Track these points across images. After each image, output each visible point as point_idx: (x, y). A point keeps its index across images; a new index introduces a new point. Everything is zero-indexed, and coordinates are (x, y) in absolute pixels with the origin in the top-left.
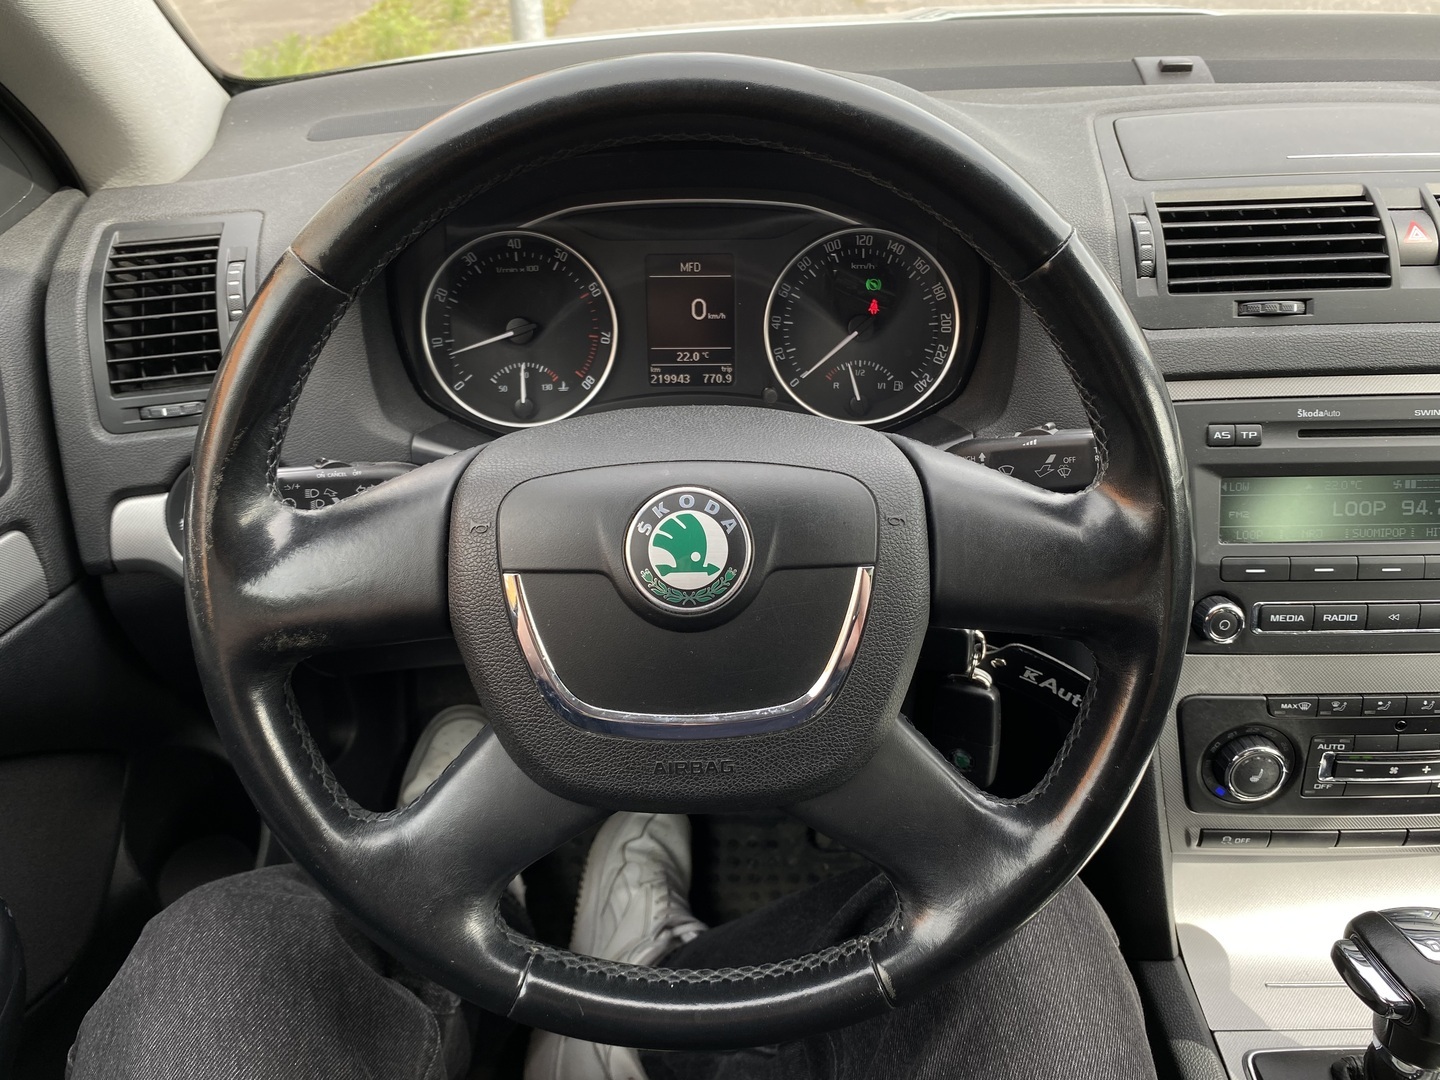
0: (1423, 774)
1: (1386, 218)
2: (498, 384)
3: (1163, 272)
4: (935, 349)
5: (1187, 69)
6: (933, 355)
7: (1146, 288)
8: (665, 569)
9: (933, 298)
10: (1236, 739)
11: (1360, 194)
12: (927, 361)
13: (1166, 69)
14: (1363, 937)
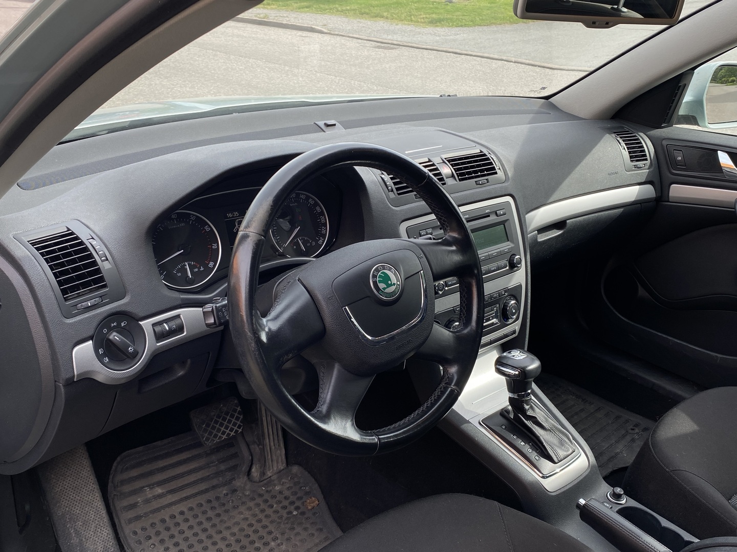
0: (491, 320)
1: (438, 166)
2: (177, 273)
3: (395, 190)
4: (321, 229)
5: (335, 125)
6: (321, 231)
7: (392, 195)
8: (384, 289)
9: (317, 212)
10: (449, 324)
11: (428, 160)
12: (320, 233)
13: (327, 125)
14: (501, 362)
